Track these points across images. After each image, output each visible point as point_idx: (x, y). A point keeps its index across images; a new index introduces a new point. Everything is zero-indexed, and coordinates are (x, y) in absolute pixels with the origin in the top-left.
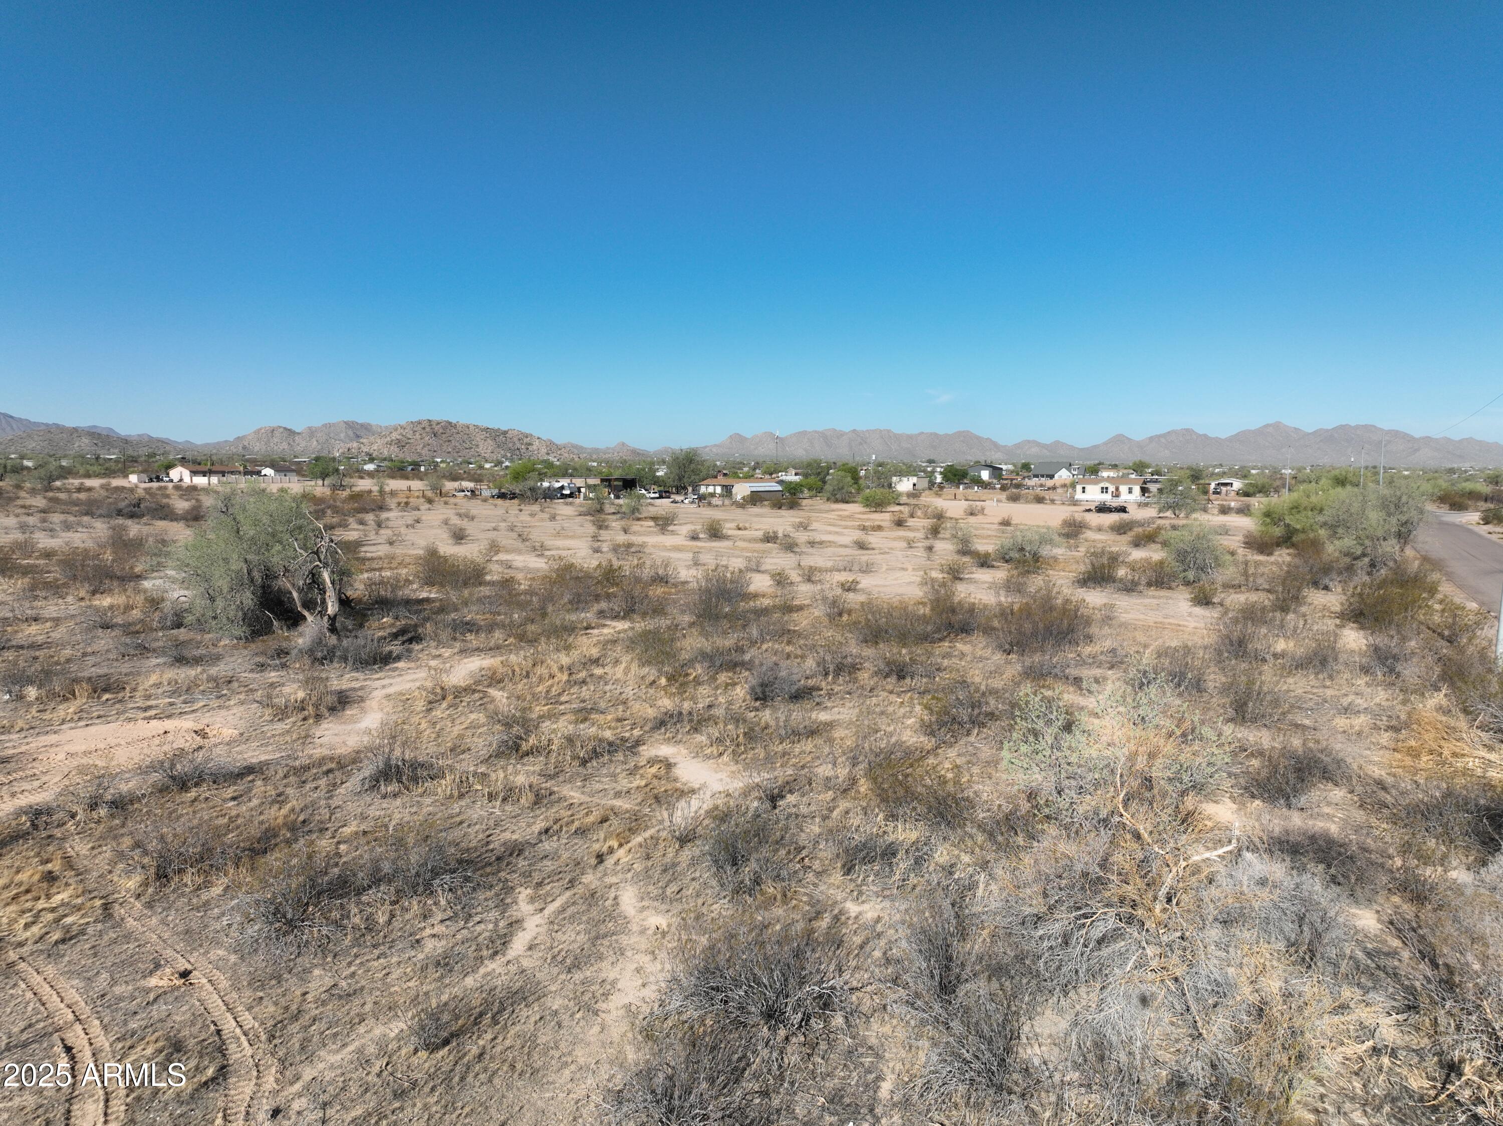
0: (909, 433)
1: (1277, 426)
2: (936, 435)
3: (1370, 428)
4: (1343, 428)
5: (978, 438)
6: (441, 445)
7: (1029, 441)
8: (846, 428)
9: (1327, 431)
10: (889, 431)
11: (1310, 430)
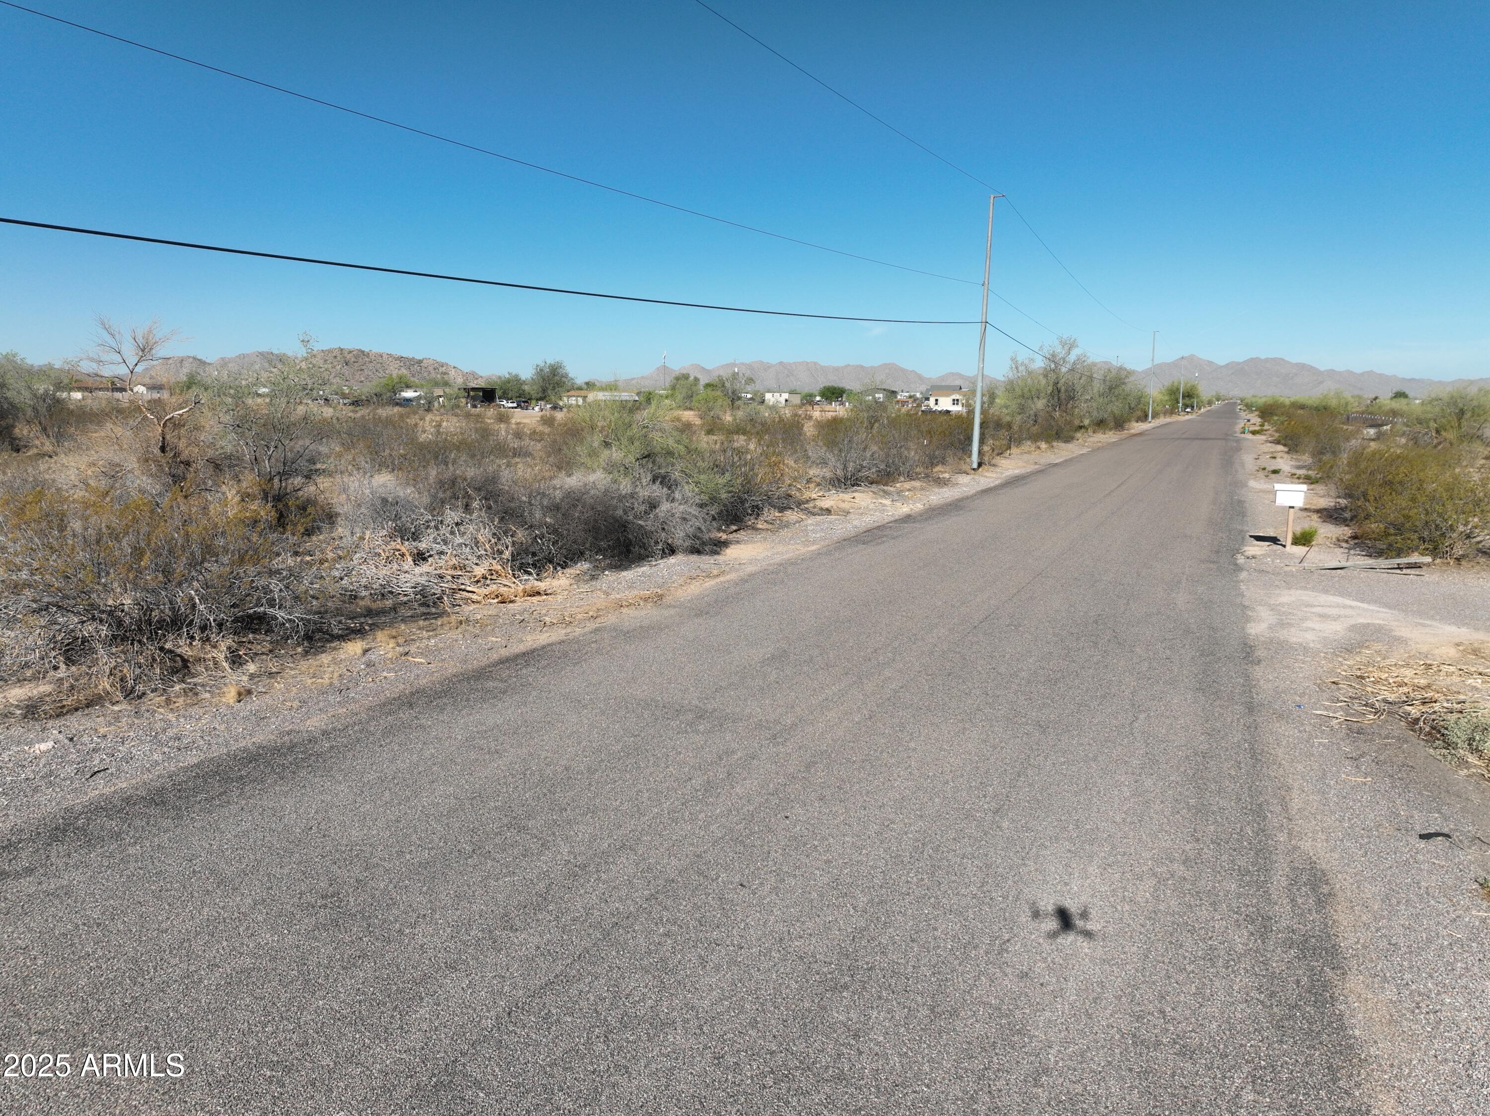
0: (835, 365)
1: (1191, 359)
2: (862, 367)
3: (1278, 362)
4: (1254, 362)
5: (903, 370)
6: (353, 374)
7: (953, 374)
8: (774, 361)
9: (1239, 364)
10: (815, 363)
11: (1222, 363)
